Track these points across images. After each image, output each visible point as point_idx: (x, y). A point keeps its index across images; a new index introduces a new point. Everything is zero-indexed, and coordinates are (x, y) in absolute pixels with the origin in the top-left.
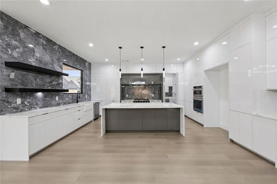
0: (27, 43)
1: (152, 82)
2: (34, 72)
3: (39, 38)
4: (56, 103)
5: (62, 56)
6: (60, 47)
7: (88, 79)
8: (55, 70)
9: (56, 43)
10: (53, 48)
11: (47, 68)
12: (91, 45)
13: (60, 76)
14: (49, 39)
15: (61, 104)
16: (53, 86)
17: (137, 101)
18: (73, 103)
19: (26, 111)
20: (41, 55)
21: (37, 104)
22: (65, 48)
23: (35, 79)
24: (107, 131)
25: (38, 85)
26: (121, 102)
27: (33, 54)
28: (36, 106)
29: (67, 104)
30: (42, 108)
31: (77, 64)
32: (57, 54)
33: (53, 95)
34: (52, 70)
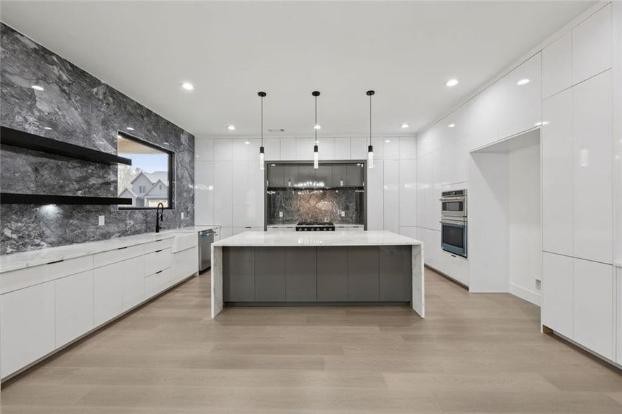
0: (9, 73)
1: (342, 182)
2: (33, 152)
3: (49, 64)
4: (99, 232)
5: (115, 114)
6: (111, 91)
7: (186, 174)
8: (94, 149)
9: (99, 81)
10: (91, 92)
11: (73, 142)
12: (188, 86)
13: (109, 165)
14: (76, 67)
15: (113, 234)
16: (89, 188)
17: (304, 227)
18: (146, 231)
19: (8, 254)
20: (53, 108)
21: (41, 236)
22: (124, 96)
23: (36, 170)
24: (228, 304)
25: (46, 186)
26: (266, 230)
27: (29, 103)
28: (37, 241)
29: (129, 235)
30: (58, 245)
31: (159, 136)
32: (103, 109)
33: (90, 211)
34: (85, 148)
